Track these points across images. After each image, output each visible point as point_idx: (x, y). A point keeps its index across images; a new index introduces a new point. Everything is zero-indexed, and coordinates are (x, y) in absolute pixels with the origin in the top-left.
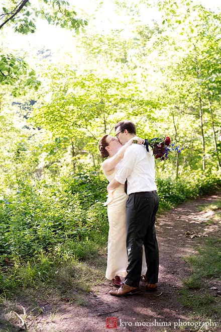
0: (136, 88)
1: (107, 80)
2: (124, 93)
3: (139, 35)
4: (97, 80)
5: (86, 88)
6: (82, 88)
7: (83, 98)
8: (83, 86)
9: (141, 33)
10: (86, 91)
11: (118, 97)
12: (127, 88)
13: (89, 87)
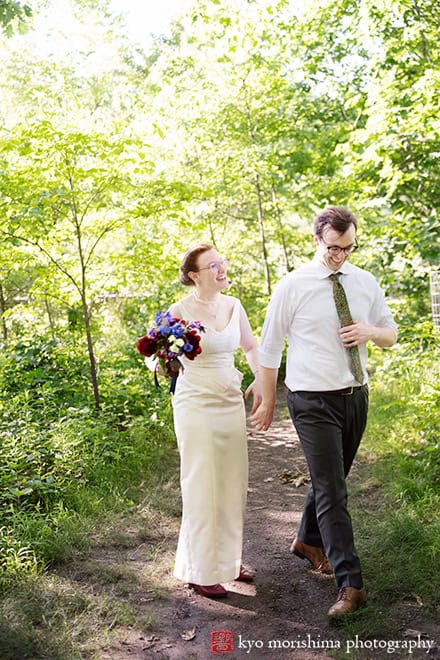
0: (142, 156)
1: (79, 137)
2: (116, 166)
3: (125, 64)
4: (57, 137)
5: (33, 155)
6: (23, 154)
7: (25, 176)
8: (25, 150)
9: (127, 60)
10: (30, 163)
11: (104, 174)
12: (123, 155)
13: (40, 151)
